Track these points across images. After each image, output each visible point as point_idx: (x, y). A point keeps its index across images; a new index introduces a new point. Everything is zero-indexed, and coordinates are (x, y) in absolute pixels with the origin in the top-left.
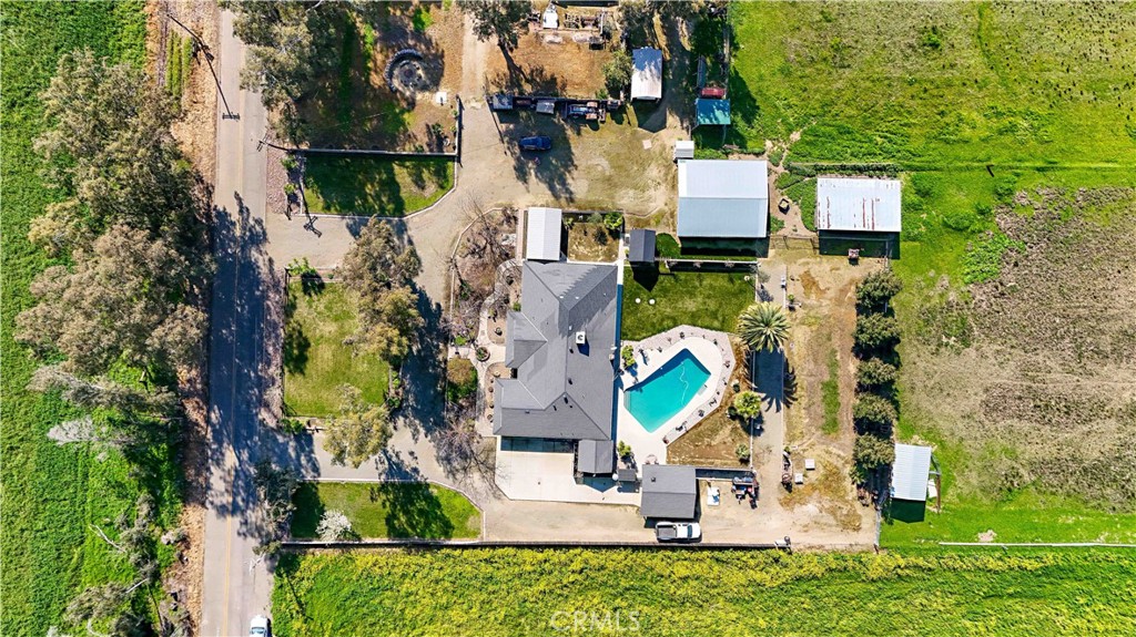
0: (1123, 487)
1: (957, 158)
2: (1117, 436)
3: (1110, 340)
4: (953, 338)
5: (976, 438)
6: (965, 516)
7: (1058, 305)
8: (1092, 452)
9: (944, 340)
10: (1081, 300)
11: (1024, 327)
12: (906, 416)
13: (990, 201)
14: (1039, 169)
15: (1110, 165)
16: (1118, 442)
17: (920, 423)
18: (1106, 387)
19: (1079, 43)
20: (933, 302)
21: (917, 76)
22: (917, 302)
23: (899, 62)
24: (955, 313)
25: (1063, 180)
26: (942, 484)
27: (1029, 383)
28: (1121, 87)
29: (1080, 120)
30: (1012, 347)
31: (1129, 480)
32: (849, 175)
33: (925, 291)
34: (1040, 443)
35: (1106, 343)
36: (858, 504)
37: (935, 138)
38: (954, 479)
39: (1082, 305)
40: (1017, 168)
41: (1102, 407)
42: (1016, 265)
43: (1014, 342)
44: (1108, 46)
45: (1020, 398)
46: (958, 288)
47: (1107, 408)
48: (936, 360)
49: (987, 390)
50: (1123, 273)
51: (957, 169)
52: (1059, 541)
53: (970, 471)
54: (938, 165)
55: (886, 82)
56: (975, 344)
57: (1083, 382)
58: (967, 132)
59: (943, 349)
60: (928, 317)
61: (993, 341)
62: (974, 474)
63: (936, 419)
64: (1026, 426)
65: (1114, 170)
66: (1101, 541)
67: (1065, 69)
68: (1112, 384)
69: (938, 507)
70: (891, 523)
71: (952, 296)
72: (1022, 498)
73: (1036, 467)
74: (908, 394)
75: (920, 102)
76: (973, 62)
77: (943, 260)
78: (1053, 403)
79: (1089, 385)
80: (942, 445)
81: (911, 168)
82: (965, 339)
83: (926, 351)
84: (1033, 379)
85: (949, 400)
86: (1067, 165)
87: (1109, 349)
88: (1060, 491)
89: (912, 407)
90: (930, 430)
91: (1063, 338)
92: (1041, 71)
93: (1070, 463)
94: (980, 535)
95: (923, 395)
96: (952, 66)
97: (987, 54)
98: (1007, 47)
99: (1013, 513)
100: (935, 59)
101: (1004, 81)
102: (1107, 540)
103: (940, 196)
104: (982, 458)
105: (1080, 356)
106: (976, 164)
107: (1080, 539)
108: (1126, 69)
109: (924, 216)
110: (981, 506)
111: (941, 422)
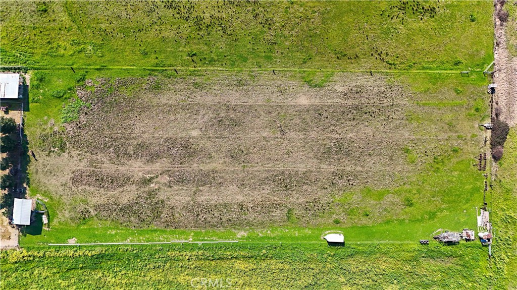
0: (139, 216)
1: (58, 64)
2: (136, 193)
3: (132, 149)
4: (57, 148)
5: (68, 195)
6: (62, 231)
7: (107, 132)
8: (124, 200)
9: (52, 149)
10: (118, 130)
11: (91, 143)
12: (34, 185)
13: (73, 84)
14: (97, 69)
15: (132, 67)
16: (137, 196)
17: (41, 188)
18: (130, 170)
19: (115, 10)
20: (47, 131)
21: (37, 25)
22: (38, 131)
23: (28, 18)
24: (57, 137)
25: (109, 74)
26: (51, 217)
27: (93, 169)
28: (137, 31)
29: (117, 46)
30: (85, 152)
31: (141, 213)
32: (3, 72)
33: (43, 127)
34: (98, 197)
35: (131, 150)
36: (9, 227)
37: (46, 54)
38: (58, 214)
39: (118, 132)
40: (86, 69)
41: (129, 179)
42: (86, 114)
43: (86, 150)
44: (130, 11)
45: (89, 176)
46: (59, 125)
47: (131, 180)
48: (48, 158)
49: (73, 173)
50: (138, 118)
51: (56, 69)
52: (107, 242)
53: (65, 210)
54: (48, 67)
55: (22, 28)
56: (67, 151)
57: (120, 168)
58: (62, 52)
59: (52, 154)
60: (44, 138)
61: (76, 149)
62: (67, 212)
63: (49, 186)
64: (92, 189)
65: (133, 69)
66: (128, 242)
67: (109, 22)
68: (134, 169)
69: (49, 227)
70: (25, 236)
71: (56, 129)
72: (90, 223)
73: (97, 207)
74: (34, 175)
75: (39, 37)
76: (64, 19)
77: (51, 112)
78: (105, 178)
79: (122, 169)
80: (51, 198)
81: (35, 69)
82: (62, 148)
83: (43, 154)
84: (95, 167)
85: (55, 177)
86: (111, 67)
87: (132, 153)
88: (109, 219)
89: (36, 181)
90: (45, 192)
91: (109, 147)
92: (98, 23)
93: (114, 206)
94: (69, 240)
95: (42, 175)
96: (54, 20)
97: (70, 15)
98: (81, 12)
99: (86, 229)
100: (45, 17)
101: (79, 28)
102: (131, 241)
103: (49, 82)
104: (71, 204)
105: (118, 156)
106: (67, 67)
107: (118, 241)
108: (139, 23)
109: (42, 91)
110: (70, 226)
111: (51, 188)
